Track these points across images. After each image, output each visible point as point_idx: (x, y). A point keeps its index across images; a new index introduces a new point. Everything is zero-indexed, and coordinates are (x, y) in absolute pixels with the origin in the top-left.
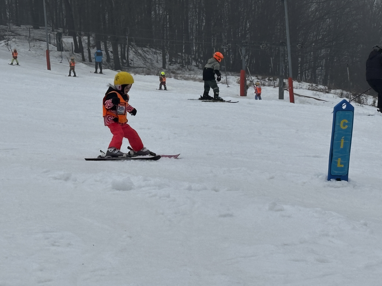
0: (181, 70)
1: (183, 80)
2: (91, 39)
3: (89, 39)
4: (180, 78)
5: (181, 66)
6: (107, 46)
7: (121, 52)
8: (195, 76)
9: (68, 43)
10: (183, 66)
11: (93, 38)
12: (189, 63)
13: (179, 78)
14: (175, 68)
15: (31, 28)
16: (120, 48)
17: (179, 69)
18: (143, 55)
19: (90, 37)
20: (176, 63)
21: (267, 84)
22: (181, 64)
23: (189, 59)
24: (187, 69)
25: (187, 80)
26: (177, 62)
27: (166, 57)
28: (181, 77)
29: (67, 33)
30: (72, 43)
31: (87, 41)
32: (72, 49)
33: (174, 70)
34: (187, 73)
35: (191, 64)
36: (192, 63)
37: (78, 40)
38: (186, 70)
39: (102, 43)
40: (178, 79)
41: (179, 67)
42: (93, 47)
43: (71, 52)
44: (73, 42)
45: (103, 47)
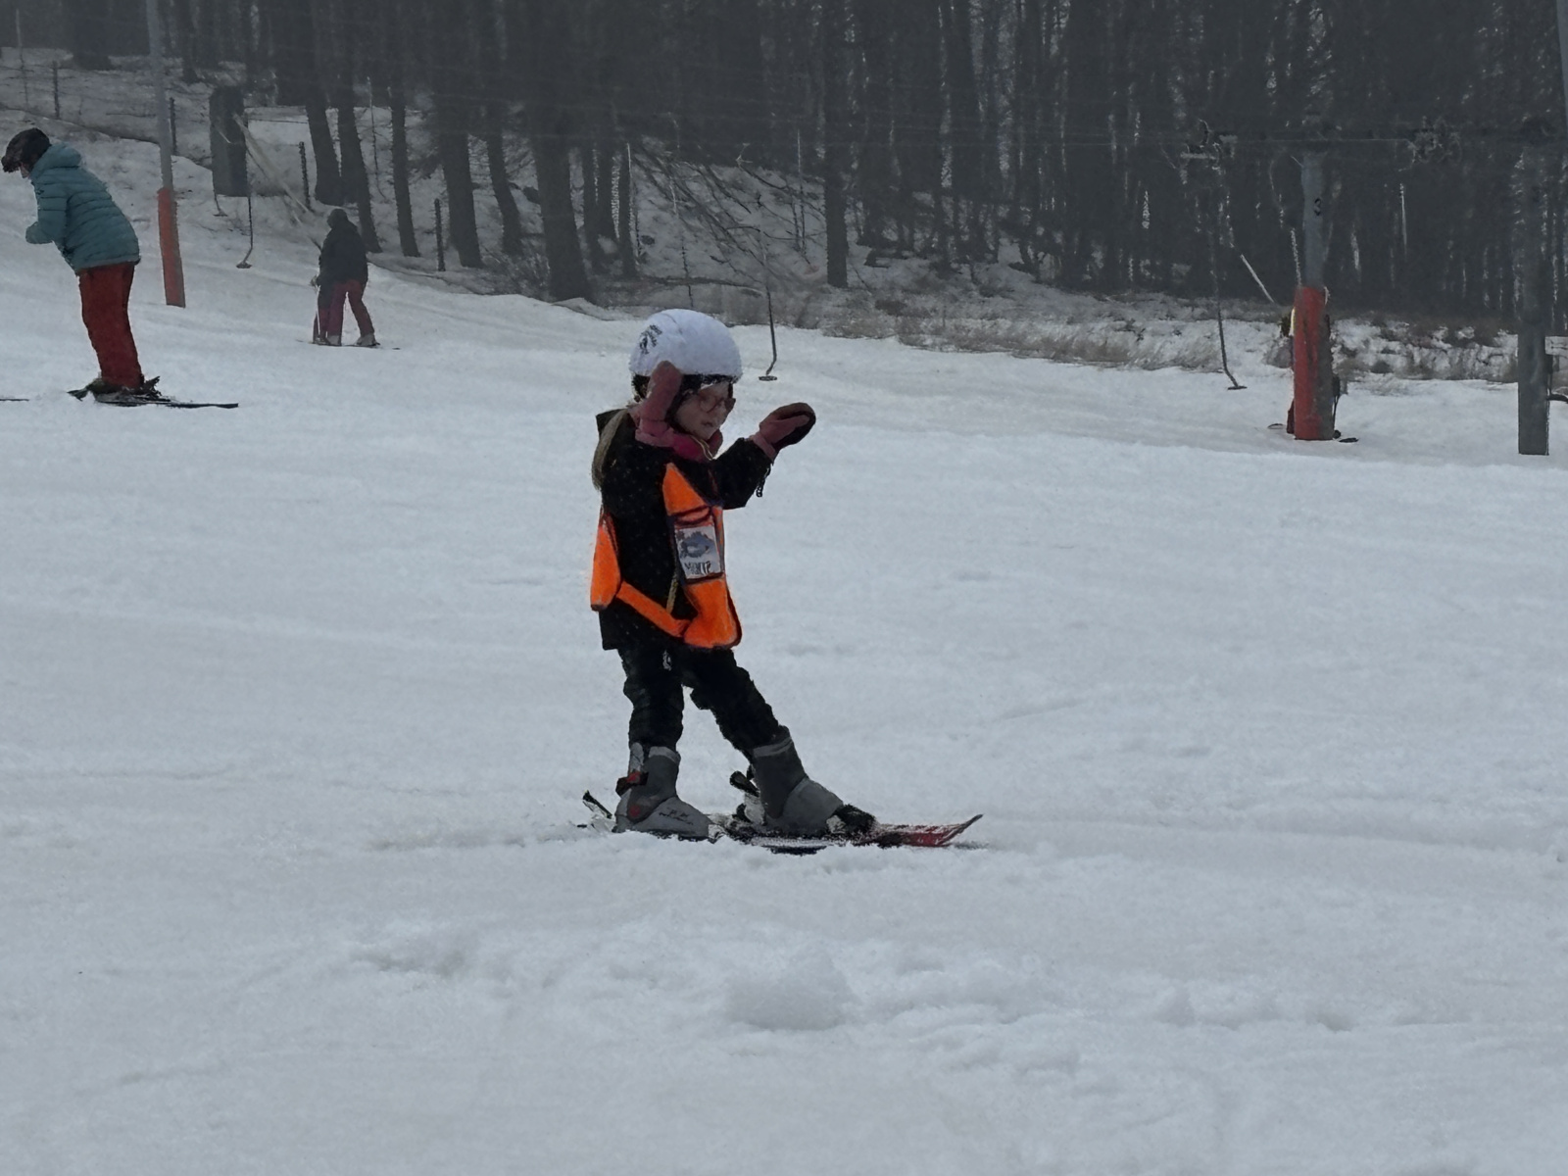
0: (937, 289)
1: (952, 348)
2: (413, 120)
3: (398, 120)
4: (938, 340)
5: (933, 266)
6: (506, 160)
7: (585, 196)
8: (1022, 326)
9: (277, 148)
10: (943, 269)
11: (425, 115)
12: (978, 251)
13: (929, 342)
14: (903, 282)
15: (65, 66)
16: (580, 172)
17: (922, 286)
18: (716, 210)
19: (408, 111)
20: (906, 253)
21: (1443, 364)
22: (936, 259)
23: (977, 228)
24: (973, 286)
25: (974, 350)
26: (911, 248)
27: (849, 218)
28: (937, 332)
29: (270, 90)
30: (302, 146)
31: (387, 135)
32: (302, 185)
33: (899, 295)
34: (975, 309)
35: (990, 257)
36: (995, 253)
37: (334, 129)
38: (967, 290)
39: (476, 142)
40: (925, 347)
41: (924, 272)
42: (427, 167)
43: (296, 200)
44: (307, 138)
45: (481, 166)
